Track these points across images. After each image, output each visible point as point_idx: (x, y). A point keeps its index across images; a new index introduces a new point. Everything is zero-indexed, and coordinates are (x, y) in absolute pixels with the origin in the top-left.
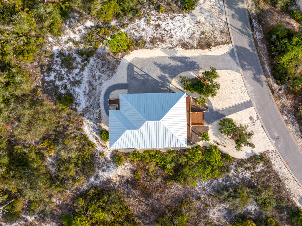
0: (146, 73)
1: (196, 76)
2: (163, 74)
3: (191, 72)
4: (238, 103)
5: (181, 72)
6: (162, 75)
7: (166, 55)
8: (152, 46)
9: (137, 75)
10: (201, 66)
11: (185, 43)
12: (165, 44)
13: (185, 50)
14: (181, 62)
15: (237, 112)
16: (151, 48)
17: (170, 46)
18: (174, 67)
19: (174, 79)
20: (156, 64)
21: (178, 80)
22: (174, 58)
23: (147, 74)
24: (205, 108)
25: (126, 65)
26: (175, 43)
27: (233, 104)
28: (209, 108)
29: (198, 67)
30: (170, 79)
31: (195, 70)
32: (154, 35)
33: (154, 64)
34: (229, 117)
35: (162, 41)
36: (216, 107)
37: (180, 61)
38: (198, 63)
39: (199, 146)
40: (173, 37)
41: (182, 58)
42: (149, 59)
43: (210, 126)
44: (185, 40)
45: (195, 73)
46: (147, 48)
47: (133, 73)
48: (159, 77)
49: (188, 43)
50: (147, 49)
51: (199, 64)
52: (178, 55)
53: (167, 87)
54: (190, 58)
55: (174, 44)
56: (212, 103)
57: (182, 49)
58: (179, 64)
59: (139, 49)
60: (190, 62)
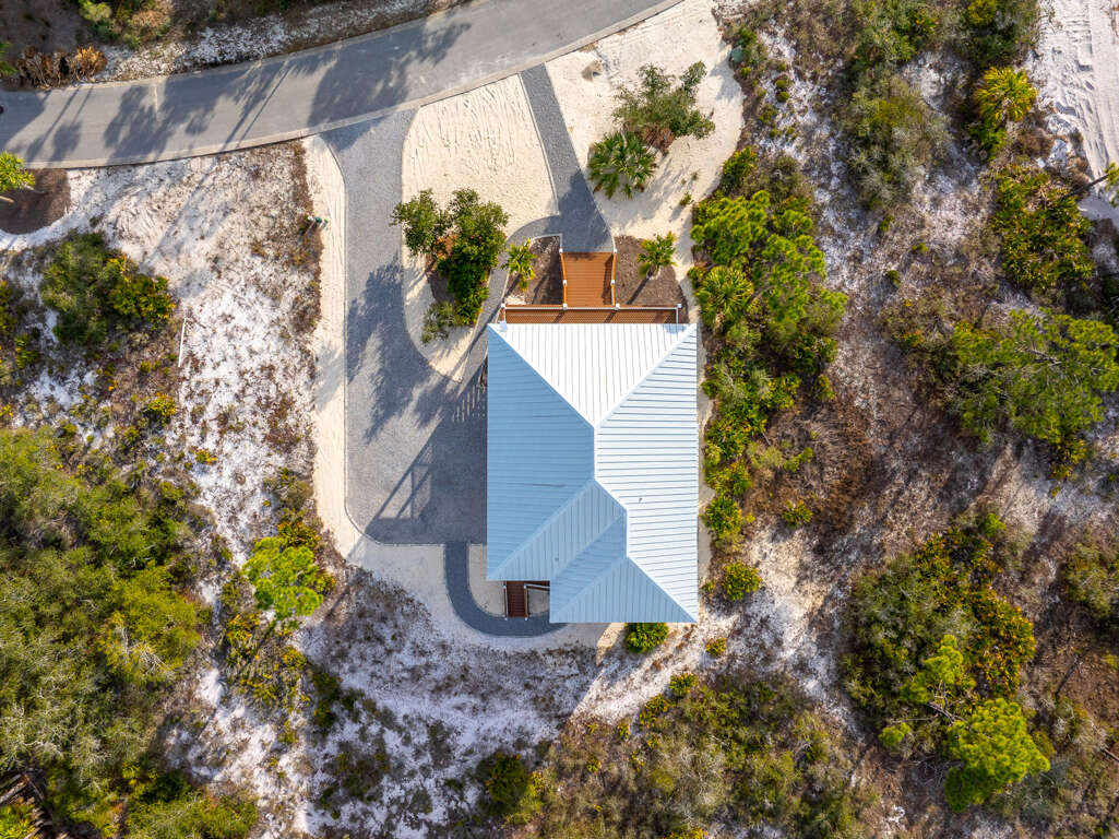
0: (408, 472)
1: (425, 278)
2: (413, 404)
3: (408, 297)
4: (530, 124)
5: (406, 335)
6: (416, 411)
7: (340, 391)
8: (304, 447)
9: (412, 508)
10: (386, 260)
11: (295, 318)
12: (295, 395)
13: (320, 318)
14: (370, 334)
15: (567, 126)
16: (312, 452)
17: (304, 376)
18: (387, 362)
19: (431, 363)
20: (371, 434)
21: (436, 349)
22: (352, 361)
23: (411, 469)
24: (549, 249)
25: (376, 547)
26: (292, 356)
27: (536, 141)
28: (546, 231)
29: (388, 270)
30: (434, 381)
31: (400, 284)
32: (260, 438)
33: (374, 438)
34: (583, 159)
35: (285, 405)
36: (545, 204)
37: (363, 341)
38: (374, 269)
39: (692, 275)
40: (268, 363)
41: (350, 333)
42: (351, 457)
43: (615, 232)
44: (281, 317)
45: (412, 282)
46: (309, 467)
47: (404, 520)
48: (425, 421)
49: (293, 307)
50: (315, 467)
51: (377, 267)
52: (339, 345)
53: (464, 393)
54: (354, 302)
55: (297, 360)
56: (531, 220)
57: (318, 332)
58: (374, 342)
59: (314, 496)
60: (369, 300)
